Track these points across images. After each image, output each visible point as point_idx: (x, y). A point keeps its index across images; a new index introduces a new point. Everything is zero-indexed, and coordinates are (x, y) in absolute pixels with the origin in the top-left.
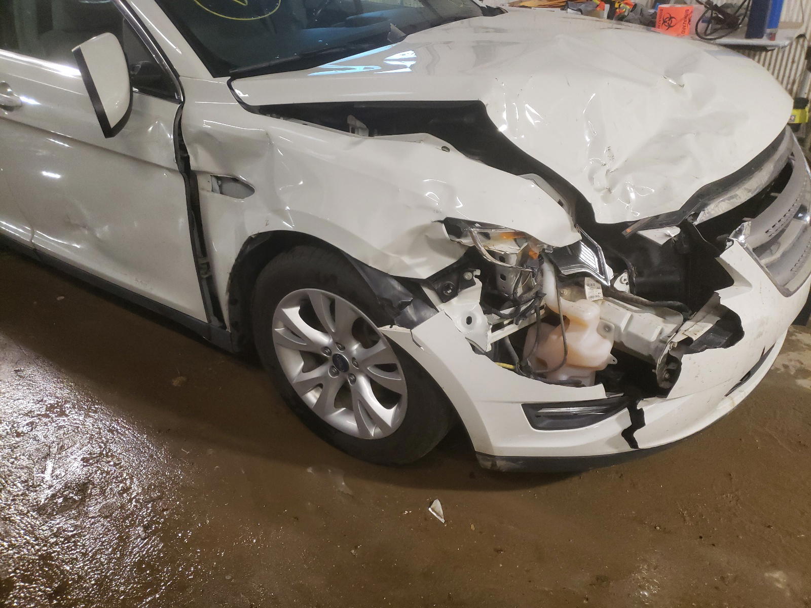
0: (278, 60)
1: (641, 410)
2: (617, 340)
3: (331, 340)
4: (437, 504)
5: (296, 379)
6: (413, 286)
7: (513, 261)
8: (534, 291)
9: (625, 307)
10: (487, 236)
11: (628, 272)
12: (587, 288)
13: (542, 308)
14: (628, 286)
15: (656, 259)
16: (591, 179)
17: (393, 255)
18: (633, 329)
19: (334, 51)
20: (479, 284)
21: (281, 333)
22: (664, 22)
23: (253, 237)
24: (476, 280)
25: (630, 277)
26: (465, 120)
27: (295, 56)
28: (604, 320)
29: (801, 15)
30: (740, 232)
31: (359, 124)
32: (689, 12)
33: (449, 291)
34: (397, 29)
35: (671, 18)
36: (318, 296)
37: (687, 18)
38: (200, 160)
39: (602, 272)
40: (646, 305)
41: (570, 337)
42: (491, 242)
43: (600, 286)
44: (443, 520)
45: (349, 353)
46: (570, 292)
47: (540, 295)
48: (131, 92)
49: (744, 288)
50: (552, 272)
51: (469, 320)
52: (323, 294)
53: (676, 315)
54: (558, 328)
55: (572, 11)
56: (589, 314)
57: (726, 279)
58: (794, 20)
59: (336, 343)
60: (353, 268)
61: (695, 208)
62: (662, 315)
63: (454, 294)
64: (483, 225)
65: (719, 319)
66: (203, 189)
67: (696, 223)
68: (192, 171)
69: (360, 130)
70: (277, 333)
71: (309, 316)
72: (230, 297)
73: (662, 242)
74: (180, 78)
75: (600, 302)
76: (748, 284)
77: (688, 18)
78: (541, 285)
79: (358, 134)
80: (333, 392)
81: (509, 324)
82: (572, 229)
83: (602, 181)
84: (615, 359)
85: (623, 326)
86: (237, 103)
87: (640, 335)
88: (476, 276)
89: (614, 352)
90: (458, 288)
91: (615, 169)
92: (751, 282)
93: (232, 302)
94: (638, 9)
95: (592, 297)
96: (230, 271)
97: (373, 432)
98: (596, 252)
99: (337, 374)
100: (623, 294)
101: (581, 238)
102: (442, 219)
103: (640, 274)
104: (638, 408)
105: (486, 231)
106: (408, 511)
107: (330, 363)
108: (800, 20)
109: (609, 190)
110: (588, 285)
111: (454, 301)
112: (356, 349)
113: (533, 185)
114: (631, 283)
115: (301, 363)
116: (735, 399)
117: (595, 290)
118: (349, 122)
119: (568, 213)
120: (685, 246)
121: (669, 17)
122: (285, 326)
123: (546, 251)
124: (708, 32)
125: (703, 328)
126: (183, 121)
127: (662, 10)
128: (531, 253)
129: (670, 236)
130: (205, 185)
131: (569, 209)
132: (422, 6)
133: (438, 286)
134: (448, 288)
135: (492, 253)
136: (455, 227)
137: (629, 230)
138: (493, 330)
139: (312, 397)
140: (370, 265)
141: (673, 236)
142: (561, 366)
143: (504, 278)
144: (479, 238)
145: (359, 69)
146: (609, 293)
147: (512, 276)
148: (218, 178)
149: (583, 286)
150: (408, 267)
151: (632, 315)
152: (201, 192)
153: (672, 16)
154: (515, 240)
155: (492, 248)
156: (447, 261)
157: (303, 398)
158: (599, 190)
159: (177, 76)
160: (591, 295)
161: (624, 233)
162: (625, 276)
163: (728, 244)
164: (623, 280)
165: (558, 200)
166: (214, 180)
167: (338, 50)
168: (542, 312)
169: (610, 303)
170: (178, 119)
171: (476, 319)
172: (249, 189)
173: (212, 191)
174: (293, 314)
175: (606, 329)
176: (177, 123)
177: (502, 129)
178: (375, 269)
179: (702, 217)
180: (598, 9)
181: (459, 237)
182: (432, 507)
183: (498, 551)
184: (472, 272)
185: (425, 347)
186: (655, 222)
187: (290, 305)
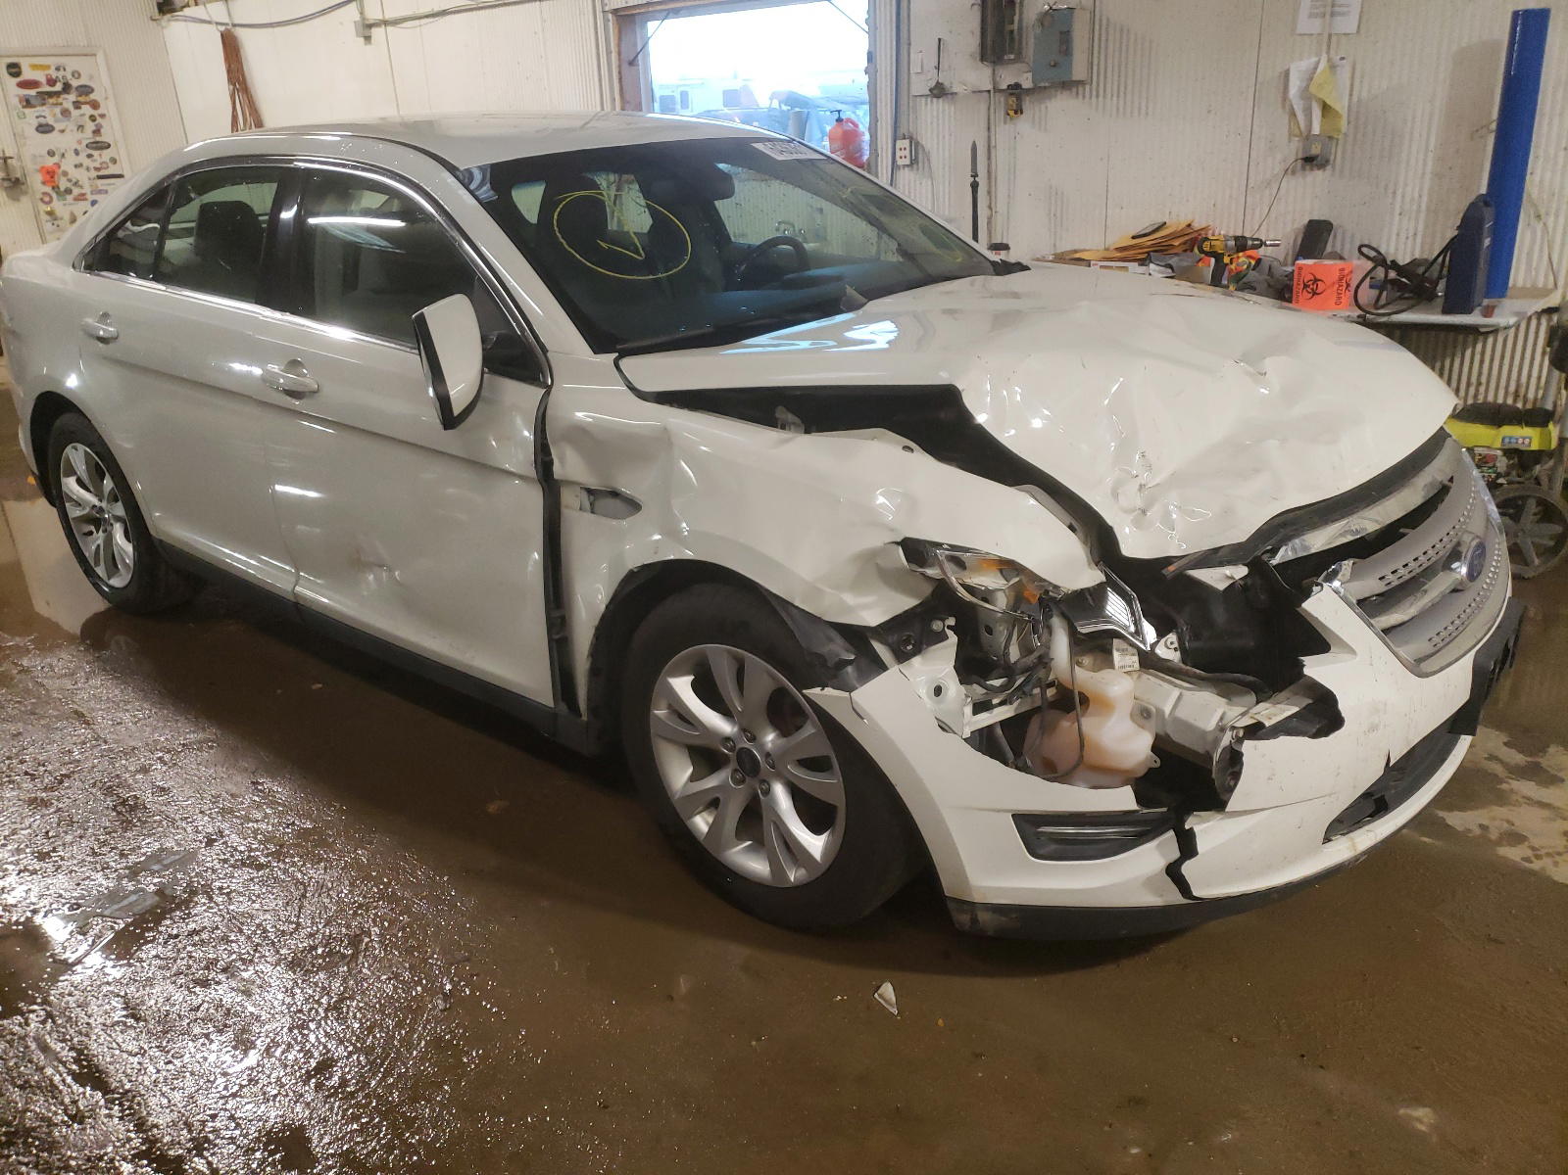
0: (683, 332)
1: (1191, 829)
2: (1161, 733)
3: (736, 729)
4: (888, 990)
5: (679, 794)
6: (856, 636)
7: (1002, 602)
8: (1036, 654)
9: (1171, 683)
10: (960, 564)
11: (1177, 633)
12: (1116, 655)
13: (1051, 685)
14: (1178, 653)
15: (1220, 615)
16: (1115, 494)
17: (829, 590)
18: (1181, 714)
19: (762, 322)
20: (953, 639)
21: (662, 717)
22: (1306, 286)
23: (635, 570)
24: (950, 633)
25: (1180, 640)
26: (942, 415)
27: (708, 329)
28: (1142, 701)
29: (1551, 278)
30: (1335, 573)
31: (790, 417)
32: (1346, 272)
33: (910, 647)
34: (854, 292)
35: (1316, 280)
36: (719, 657)
37: (1343, 278)
38: (569, 465)
39: (1138, 632)
40: (1203, 679)
41: (1089, 724)
42: (966, 573)
43: (1135, 651)
44: (895, 1011)
45: (761, 747)
46: (1092, 662)
47: (1045, 660)
48: (483, 373)
49: (1346, 656)
50: (1064, 629)
51: (938, 691)
52: (729, 652)
53: (1247, 693)
54: (1072, 714)
55: (1158, 268)
56: (1116, 688)
57: (1318, 642)
58: (1540, 285)
59: (744, 730)
60: (775, 612)
61: (1273, 541)
62: (1225, 694)
63: (917, 651)
64: (953, 548)
65: (1310, 701)
66: (567, 507)
67: (1275, 562)
68: (557, 481)
69: (792, 427)
70: (656, 716)
71: (707, 690)
72: (592, 664)
73: (1221, 586)
74: (548, 354)
75: (1135, 676)
76: (1353, 652)
77: (1344, 281)
78: (1048, 646)
79: (790, 429)
80: (733, 811)
81: (1002, 703)
82: (1089, 565)
83: (1132, 498)
84: (1158, 760)
85: (1167, 710)
86: (625, 388)
87: (1192, 721)
88: (949, 627)
89: (1155, 749)
90: (921, 643)
91: (1155, 483)
92: (1354, 647)
93: (594, 672)
94: (1265, 265)
95: (1122, 667)
96: (597, 622)
97: (793, 875)
98: (1129, 602)
99: (742, 781)
100: (1169, 664)
101: (1104, 579)
102: (899, 540)
103: (1196, 636)
104: (1187, 827)
105: (958, 557)
106: (842, 997)
107: (733, 765)
108: (1551, 285)
109: (1144, 512)
110: (1118, 650)
111: (916, 661)
112: (772, 741)
113: (1032, 501)
114: (1182, 648)
115: (689, 768)
116: (1357, 840)
117: (1128, 657)
118: (777, 415)
119: (1085, 543)
120: (1263, 597)
121: (1313, 278)
122: (670, 707)
123: (1051, 593)
124: (1383, 301)
125: (1284, 711)
126: (549, 412)
127: (1300, 268)
128: (1026, 594)
129: (1232, 578)
130: (570, 499)
131: (1086, 537)
132: (901, 260)
133: (893, 638)
134: (907, 642)
135: (969, 589)
136: (917, 551)
137: (1171, 568)
138: (976, 711)
139: (702, 823)
140: (796, 604)
141: (1237, 578)
142: (1075, 768)
143: (990, 631)
144: (949, 567)
145: (805, 344)
146: (1149, 662)
147: (1001, 628)
148: (590, 491)
149: (1110, 653)
150: (850, 610)
151: (1181, 694)
152: (565, 511)
153: (1318, 277)
154: (1001, 571)
155: (968, 581)
156: (906, 603)
157: (688, 823)
158: (1128, 511)
159: (544, 350)
160: (1121, 664)
161: (1164, 571)
162: (1172, 637)
163: (1316, 589)
164: (1168, 643)
165: (1068, 523)
166: (584, 495)
167: (767, 321)
168: (1051, 692)
169: (1150, 677)
170: (542, 410)
171: (947, 689)
172: (634, 506)
173: (581, 509)
174: (682, 686)
175: (1143, 714)
176: (540, 414)
177: (981, 418)
178: (803, 610)
179: (1284, 554)
180: (1200, 264)
181: (921, 567)
182: (879, 992)
183: (978, 1056)
184: (943, 620)
185: (871, 719)
186: (1212, 558)
187: (678, 672)
